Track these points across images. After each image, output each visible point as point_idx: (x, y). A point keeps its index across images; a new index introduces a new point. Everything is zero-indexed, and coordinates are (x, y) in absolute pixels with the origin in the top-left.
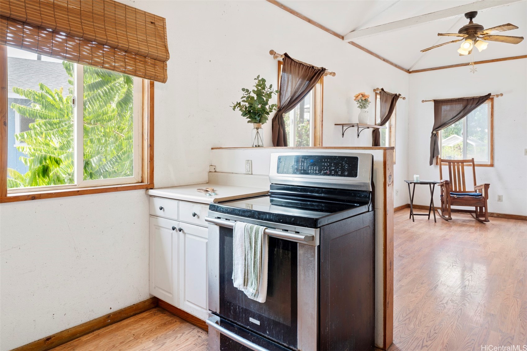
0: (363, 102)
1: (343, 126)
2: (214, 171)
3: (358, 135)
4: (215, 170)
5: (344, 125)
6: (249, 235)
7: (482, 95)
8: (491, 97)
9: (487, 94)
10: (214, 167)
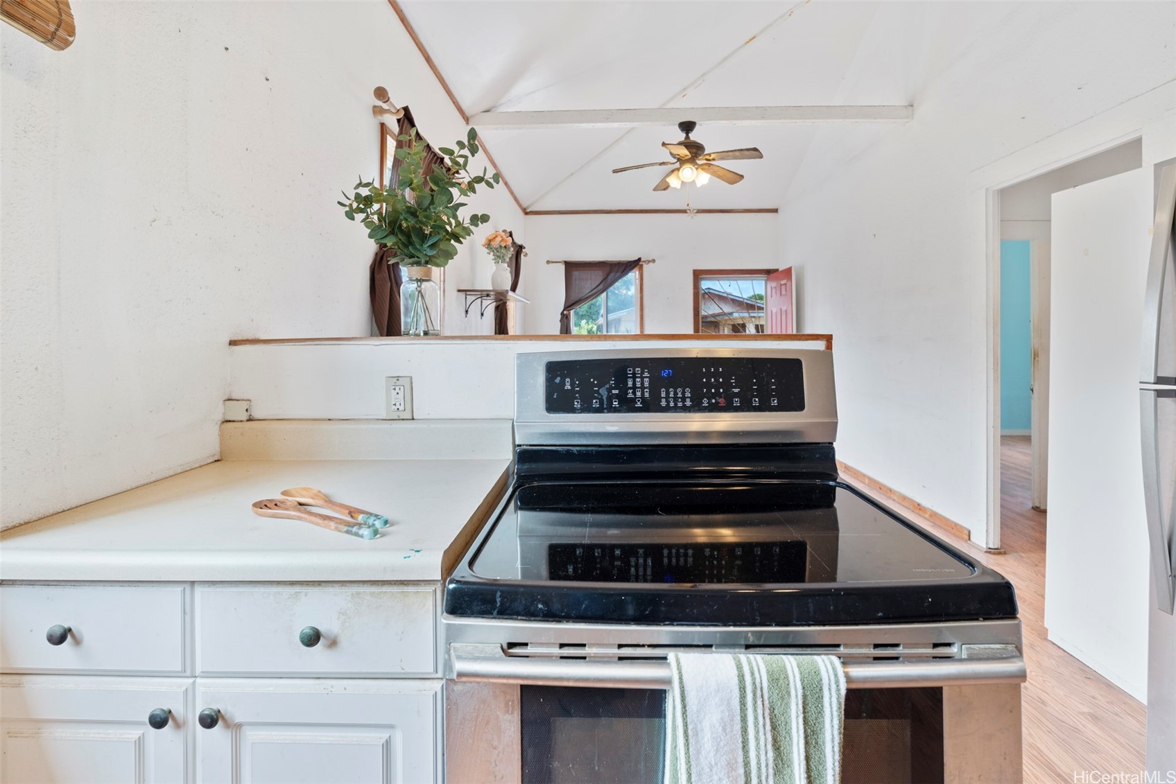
0: (502, 251)
1: (466, 295)
2: (244, 416)
3: (482, 314)
4: (249, 413)
5: (468, 293)
6: (767, 712)
7: (630, 260)
8: (640, 263)
9: (637, 259)
10: (245, 405)
